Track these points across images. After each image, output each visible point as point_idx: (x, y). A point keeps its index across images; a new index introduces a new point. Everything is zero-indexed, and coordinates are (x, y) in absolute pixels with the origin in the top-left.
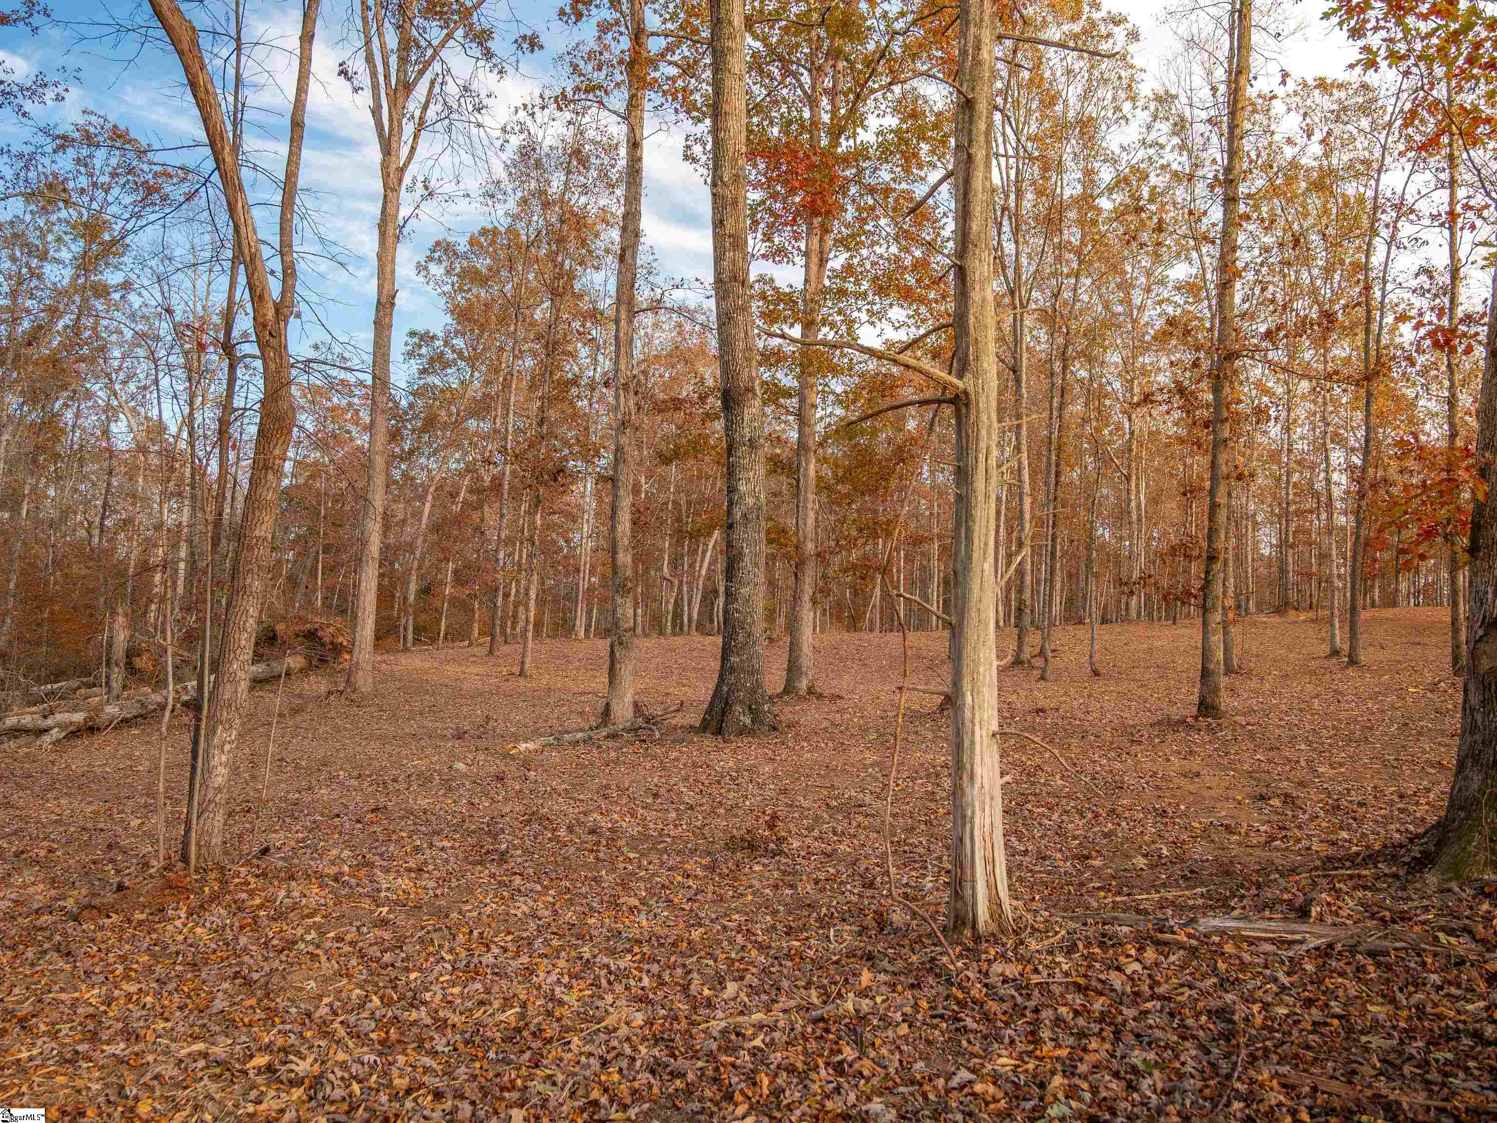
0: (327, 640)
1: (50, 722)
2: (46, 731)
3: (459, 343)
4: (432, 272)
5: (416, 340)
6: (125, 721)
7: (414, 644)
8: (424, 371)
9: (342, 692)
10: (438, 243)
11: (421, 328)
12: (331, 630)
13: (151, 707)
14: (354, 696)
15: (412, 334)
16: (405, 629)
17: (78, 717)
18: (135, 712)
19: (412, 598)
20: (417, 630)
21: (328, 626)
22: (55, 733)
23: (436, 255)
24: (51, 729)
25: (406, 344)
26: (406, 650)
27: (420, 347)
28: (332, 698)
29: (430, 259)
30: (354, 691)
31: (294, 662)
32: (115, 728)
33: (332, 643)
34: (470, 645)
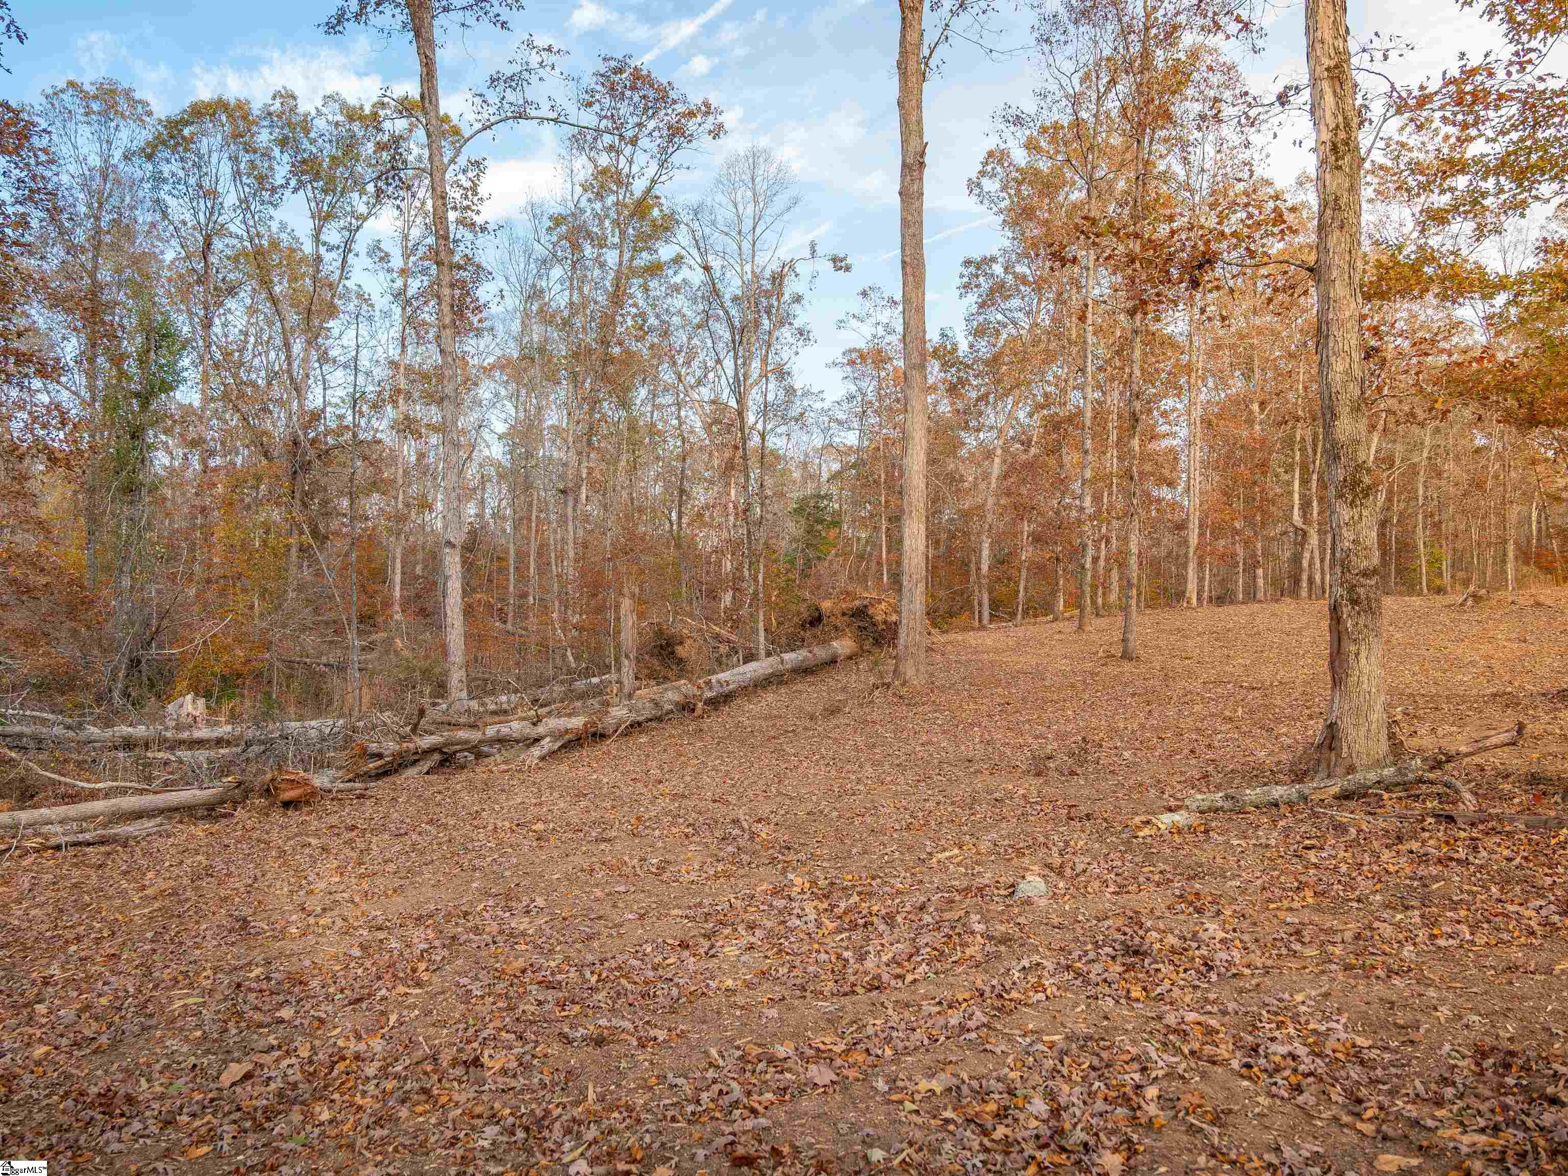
0: (879, 618)
1: (541, 729)
2: (537, 740)
3: (1021, 269)
4: (986, 189)
5: (972, 269)
6: (636, 725)
7: (991, 621)
8: (982, 305)
9: (888, 686)
10: (991, 154)
11: (976, 256)
12: (883, 606)
13: (668, 707)
14: (903, 691)
15: (967, 263)
16: (980, 604)
17: (577, 722)
18: (647, 714)
19: (985, 568)
20: (995, 605)
21: (880, 602)
22: (547, 744)
23: (989, 168)
24: (543, 738)
25: (962, 276)
26: (982, 628)
27: (977, 276)
28: (876, 693)
29: (983, 173)
30: (904, 684)
31: (843, 646)
32: (621, 735)
33: (885, 622)
34: (1056, 619)
